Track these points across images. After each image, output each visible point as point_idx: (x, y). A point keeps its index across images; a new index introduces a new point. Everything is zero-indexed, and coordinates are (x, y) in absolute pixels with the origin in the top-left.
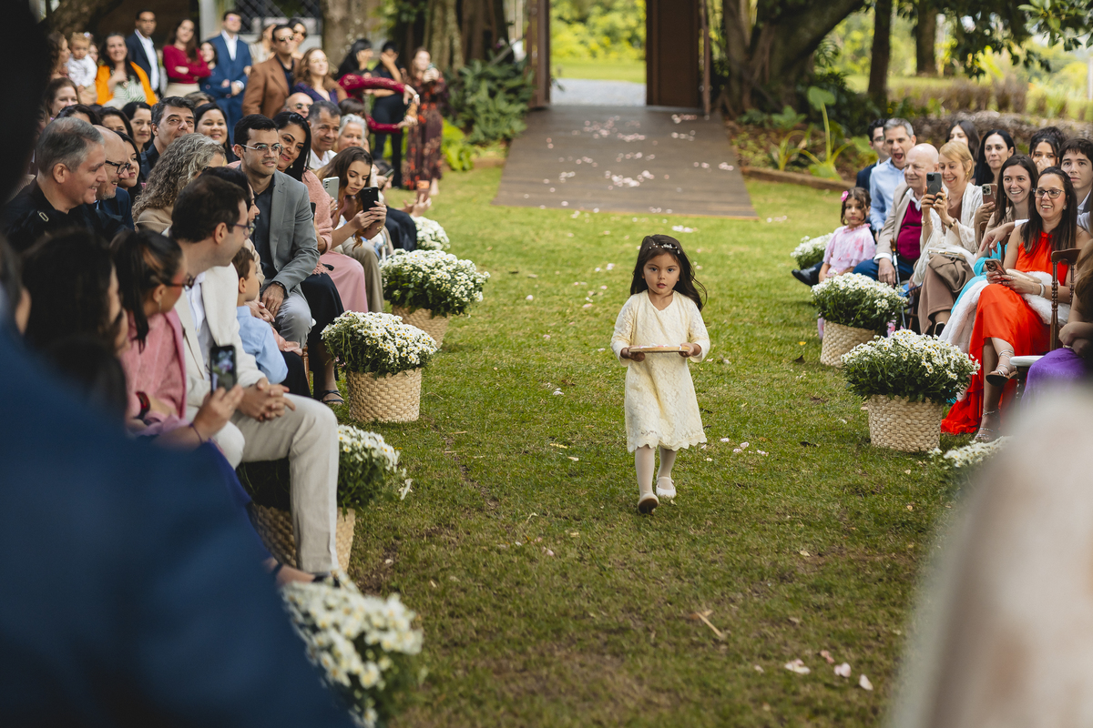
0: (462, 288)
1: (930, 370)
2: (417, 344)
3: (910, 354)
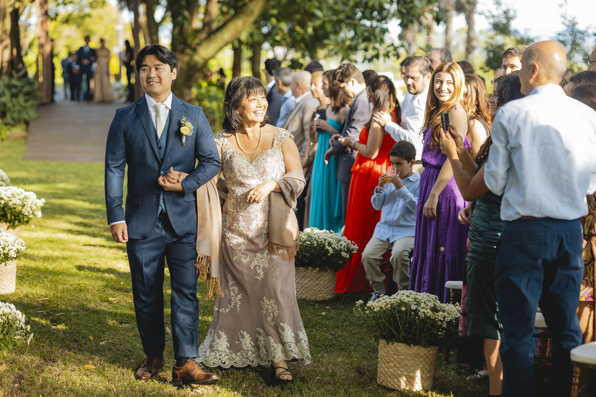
0: (29, 209)
1: (331, 251)
2: (14, 244)
3: (318, 242)
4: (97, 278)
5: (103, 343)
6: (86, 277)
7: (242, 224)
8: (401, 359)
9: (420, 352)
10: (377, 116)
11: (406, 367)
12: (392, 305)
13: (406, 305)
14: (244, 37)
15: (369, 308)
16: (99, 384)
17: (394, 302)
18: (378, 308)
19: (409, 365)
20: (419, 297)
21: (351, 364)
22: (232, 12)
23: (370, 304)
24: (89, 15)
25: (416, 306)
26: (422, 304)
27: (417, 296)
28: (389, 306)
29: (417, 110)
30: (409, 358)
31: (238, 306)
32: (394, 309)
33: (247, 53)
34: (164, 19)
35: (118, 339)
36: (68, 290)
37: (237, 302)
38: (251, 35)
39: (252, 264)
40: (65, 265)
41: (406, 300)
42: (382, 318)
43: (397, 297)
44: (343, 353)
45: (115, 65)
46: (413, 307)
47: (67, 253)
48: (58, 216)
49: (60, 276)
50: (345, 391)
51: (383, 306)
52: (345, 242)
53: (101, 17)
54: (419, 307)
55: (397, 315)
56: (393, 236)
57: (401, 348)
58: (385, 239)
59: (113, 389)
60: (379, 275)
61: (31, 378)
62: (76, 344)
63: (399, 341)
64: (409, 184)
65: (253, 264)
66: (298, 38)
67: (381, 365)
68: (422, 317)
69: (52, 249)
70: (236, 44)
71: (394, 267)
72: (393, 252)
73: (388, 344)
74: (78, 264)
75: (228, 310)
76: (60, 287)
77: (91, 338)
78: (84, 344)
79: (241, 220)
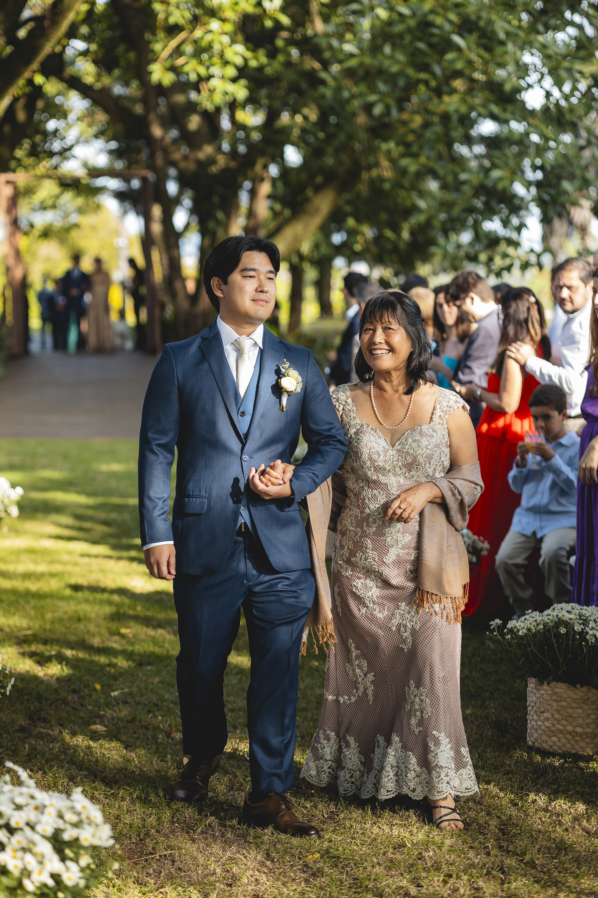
4: (102, 602)
5: (116, 693)
6: (87, 601)
7: (372, 554)
8: (562, 706)
9: (590, 695)
10: (513, 350)
11: (571, 719)
12: (545, 625)
13: (566, 624)
14: (306, 248)
15: (511, 631)
16: (113, 753)
17: (548, 621)
18: (525, 631)
19: (575, 715)
20: (586, 612)
21: (487, 718)
22: (287, 212)
23: (511, 624)
24: (76, 226)
25: (582, 626)
26: (591, 622)
27: (584, 612)
28: (541, 627)
29: (577, 337)
30: (575, 705)
31: (370, 692)
32: (549, 631)
33: (311, 274)
34: (187, 227)
35: (137, 687)
36: (61, 620)
37: (368, 685)
38: (317, 246)
39: (393, 621)
40: (54, 585)
41: (567, 616)
42: (530, 646)
43: (552, 614)
44: (473, 702)
45: (117, 297)
46: (578, 628)
47: (56, 568)
48: (40, 516)
49: (48, 601)
50: (479, 756)
51: (532, 628)
52: (469, 538)
53: (94, 228)
54: (587, 628)
55: (554, 641)
56: (541, 528)
57: (561, 690)
58: (529, 532)
59: (133, 760)
60: (523, 588)
61: (13, 745)
62: (76, 696)
63: (557, 680)
64: (561, 450)
65: (395, 622)
66: (389, 246)
67: (533, 716)
68: (592, 642)
69: (35, 562)
70: (295, 259)
71: (546, 574)
72: (543, 552)
73: (542, 684)
74: (73, 581)
75: (353, 699)
76: (49, 616)
77: (98, 687)
78: (87, 695)
79: (370, 546)
